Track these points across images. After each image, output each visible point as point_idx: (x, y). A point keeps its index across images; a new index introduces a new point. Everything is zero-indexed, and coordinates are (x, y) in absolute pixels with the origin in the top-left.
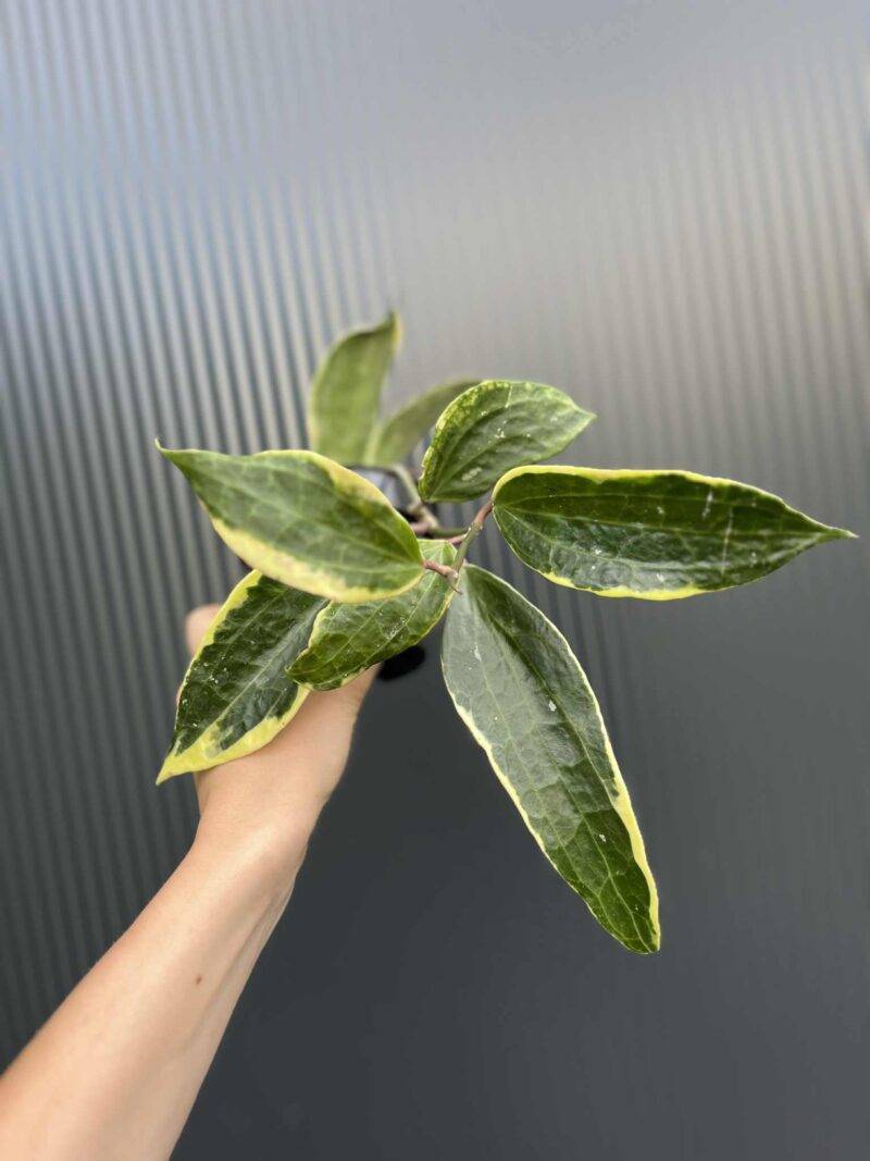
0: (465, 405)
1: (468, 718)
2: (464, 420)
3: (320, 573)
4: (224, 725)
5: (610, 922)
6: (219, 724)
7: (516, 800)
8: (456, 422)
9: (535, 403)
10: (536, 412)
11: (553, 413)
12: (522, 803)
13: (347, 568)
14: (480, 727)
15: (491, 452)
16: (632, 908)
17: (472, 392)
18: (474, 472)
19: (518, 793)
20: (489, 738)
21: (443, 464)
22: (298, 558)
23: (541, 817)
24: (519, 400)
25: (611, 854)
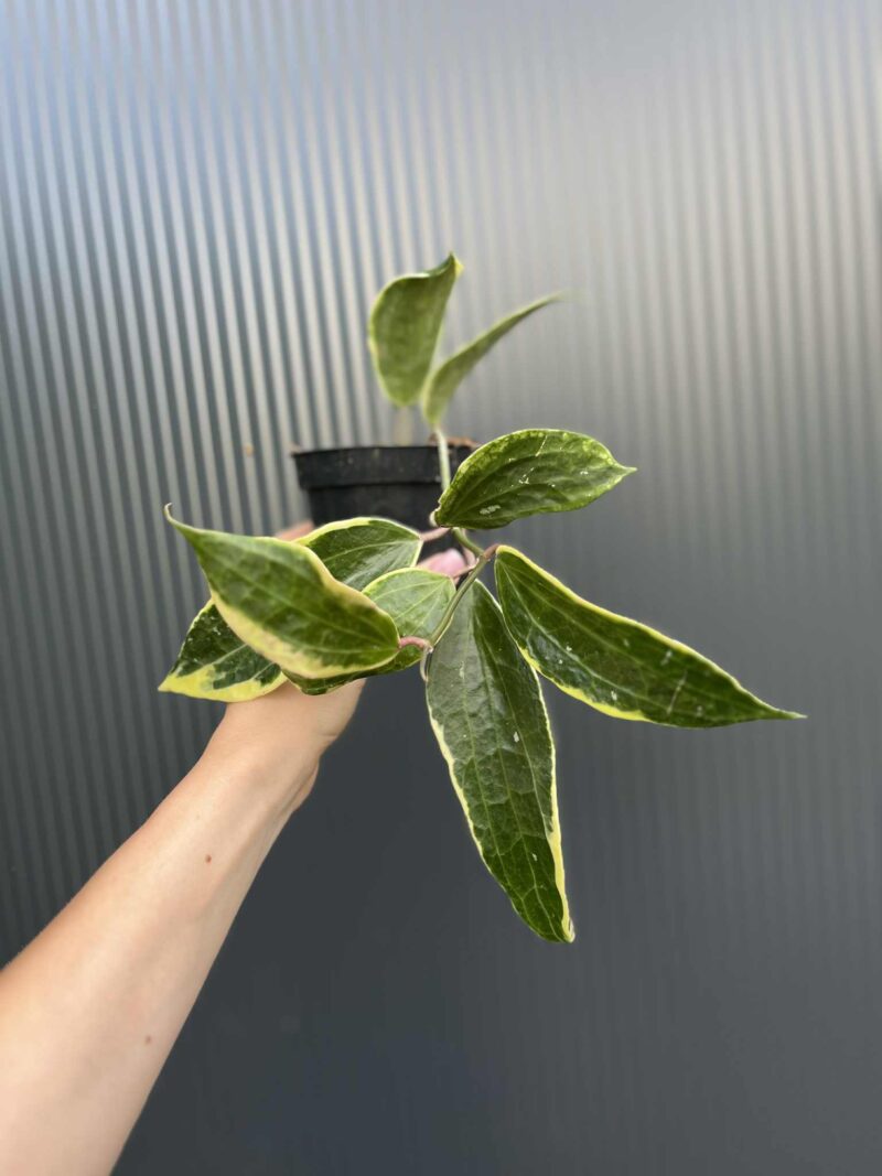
0: (492, 452)
1: (439, 732)
2: (489, 465)
3: (299, 654)
4: (219, 668)
5: (529, 919)
6: (215, 666)
7: (466, 810)
8: (481, 467)
9: (568, 455)
10: (567, 463)
11: (584, 467)
12: (470, 814)
13: (324, 650)
14: (449, 742)
15: (513, 495)
16: (551, 915)
17: (501, 441)
18: (493, 509)
19: (469, 805)
20: (454, 753)
21: (462, 500)
22: (283, 639)
23: (485, 829)
24: (553, 450)
25: (539, 872)
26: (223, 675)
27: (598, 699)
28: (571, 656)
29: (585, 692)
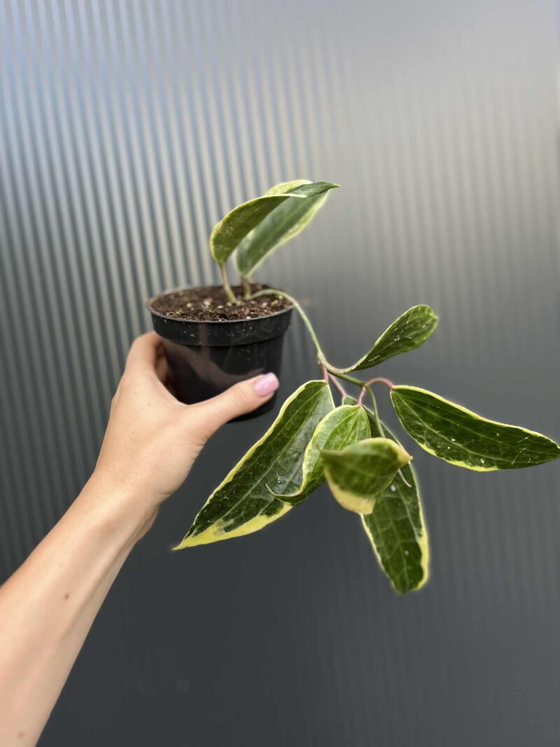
4: (228, 518)
6: (223, 519)
9: (419, 318)
10: (418, 323)
15: (389, 348)
18: (376, 357)
25: (409, 560)
26: (231, 521)
27: (473, 464)
28: (456, 444)
29: (466, 463)
